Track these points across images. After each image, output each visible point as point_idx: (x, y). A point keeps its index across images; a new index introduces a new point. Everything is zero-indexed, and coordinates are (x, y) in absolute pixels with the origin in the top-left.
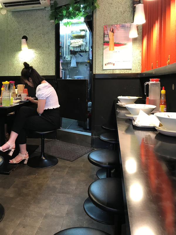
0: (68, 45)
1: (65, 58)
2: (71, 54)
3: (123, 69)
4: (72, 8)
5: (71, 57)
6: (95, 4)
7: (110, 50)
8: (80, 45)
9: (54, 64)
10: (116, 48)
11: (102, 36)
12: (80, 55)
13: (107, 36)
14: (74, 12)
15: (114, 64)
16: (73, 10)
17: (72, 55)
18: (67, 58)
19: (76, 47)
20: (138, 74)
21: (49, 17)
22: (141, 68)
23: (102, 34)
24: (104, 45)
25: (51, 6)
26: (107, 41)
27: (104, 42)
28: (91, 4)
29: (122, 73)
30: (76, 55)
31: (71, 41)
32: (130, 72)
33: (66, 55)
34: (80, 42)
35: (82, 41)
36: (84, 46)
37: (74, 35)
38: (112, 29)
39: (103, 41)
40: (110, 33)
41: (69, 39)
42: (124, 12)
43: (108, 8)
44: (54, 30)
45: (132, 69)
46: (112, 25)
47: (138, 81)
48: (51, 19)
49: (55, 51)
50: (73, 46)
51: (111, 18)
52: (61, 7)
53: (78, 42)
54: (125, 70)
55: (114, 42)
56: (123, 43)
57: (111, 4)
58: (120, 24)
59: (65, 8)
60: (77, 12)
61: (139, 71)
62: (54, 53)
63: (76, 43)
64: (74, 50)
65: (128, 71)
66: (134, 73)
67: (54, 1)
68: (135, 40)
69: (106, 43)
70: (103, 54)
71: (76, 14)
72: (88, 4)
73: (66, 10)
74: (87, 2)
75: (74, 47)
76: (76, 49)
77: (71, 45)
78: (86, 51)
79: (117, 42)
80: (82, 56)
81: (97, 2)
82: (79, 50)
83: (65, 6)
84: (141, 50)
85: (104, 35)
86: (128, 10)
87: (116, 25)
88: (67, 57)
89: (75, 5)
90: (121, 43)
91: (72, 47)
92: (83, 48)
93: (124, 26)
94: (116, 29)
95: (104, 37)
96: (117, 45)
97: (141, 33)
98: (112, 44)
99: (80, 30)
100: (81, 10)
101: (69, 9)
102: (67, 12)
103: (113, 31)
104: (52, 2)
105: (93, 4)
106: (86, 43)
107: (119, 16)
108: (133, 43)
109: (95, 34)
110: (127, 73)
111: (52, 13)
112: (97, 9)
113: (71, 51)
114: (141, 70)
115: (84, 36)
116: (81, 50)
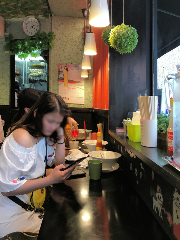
0: (27, 74)
1: (23, 86)
2: (30, 82)
3: (77, 104)
4: (28, 43)
5: (30, 85)
6: (50, 43)
7: (64, 86)
8: (39, 75)
9: (9, 94)
10: (70, 84)
11: (57, 73)
12: (40, 84)
13: (61, 74)
14: (29, 48)
15: (68, 99)
16: (28, 46)
17: (31, 84)
18: (26, 86)
19: (36, 76)
20: (90, 109)
21: (4, 48)
22: (92, 104)
23: (57, 71)
24: (59, 81)
25: (6, 38)
26: (61, 78)
27: (59, 79)
28: (47, 43)
29: (75, 107)
30: (36, 84)
31: (30, 70)
32: (83, 107)
33: (25, 83)
34: (39, 72)
35: (42, 71)
36: (44, 76)
37: (33, 64)
38: (66, 68)
39: (58, 77)
40: (65, 71)
41: (28, 68)
42: (77, 54)
43: (62, 48)
44: (9, 61)
45: (85, 105)
46: (66, 64)
47: (90, 115)
48: (6, 50)
49: (10, 82)
50: (32, 74)
51: (65, 57)
52: (16, 40)
53: (37, 71)
54: (79, 105)
55: (69, 79)
56: (76, 81)
57: (65, 45)
58: (73, 64)
59: (21, 42)
60: (33, 48)
61: (91, 106)
62: (9, 84)
63: (35, 72)
64: (33, 79)
65: (81, 105)
66: (87, 107)
67: (9, 34)
68: (86, 79)
69: (61, 80)
70: (58, 89)
71: (32, 49)
72: (44, 42)
73: (21, 44)
74: (43, 41)
75: (33, 76)
76: (36, 78)
77: (30, 74)
78: (45, 81)
79: (71, 79)
80: (42, 85)
81: (52, 42)
82: (39, 79)
83: (21, 40)
84: (92, 88)
85: (59, 72)
86: (81, 53)
87: (70, 65)
88: (26, 84)
89: (31, 41)
90: (75, 81)
91: (31, 76)
92: (43, 78)
93: (77, 66)
94: (70, 67)
95: (59, 74)
96: (71, 82)
97: (92, 74)
98: (66, 80)
99: (40, 60)
100: (36, 46)
101: (25, 44)
102: (22, 46)
103: (67, 70)
104: (7, 34)
105: (48, 43)
106: (45, 74)
107: (72, 57)
108: (85, 81)
109: (50, 70)
110: (80, 107)
111: (7, 44)
112: (52, 48)
113: (30, 80)
114: (92, 106)
115: (44, 66)
116: (40, 79)
